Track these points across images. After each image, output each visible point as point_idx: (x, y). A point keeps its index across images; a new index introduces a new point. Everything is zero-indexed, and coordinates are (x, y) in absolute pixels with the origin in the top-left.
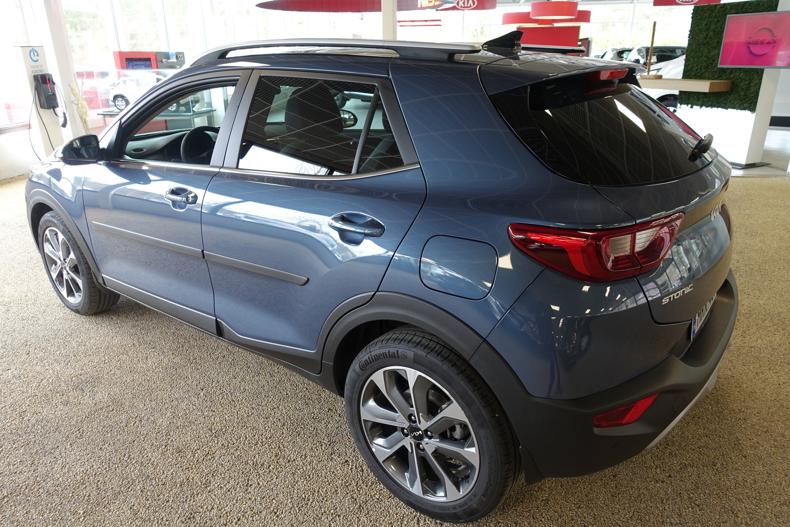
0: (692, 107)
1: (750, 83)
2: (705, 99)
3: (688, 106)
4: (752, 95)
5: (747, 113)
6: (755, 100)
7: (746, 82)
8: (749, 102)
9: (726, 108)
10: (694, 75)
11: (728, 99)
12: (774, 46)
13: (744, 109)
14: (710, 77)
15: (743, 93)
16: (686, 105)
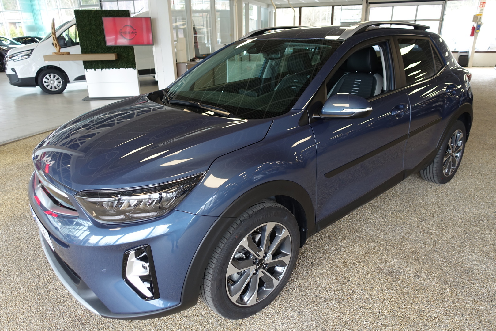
0: (95, 70)
1: (128, 54)
2: (103, 65)
3: (92, 69)
4: (132, 60)
5: (131, 69)
6: (134, 63)
7: (126, 54)
8: (131, 63)
9: (119, 68)
10: (91, 51)
11: (118, 63)
12: (136, 35)
13: (130, 67)
14: (102, 51)
15: (126, 59)
16: (91, 69)
